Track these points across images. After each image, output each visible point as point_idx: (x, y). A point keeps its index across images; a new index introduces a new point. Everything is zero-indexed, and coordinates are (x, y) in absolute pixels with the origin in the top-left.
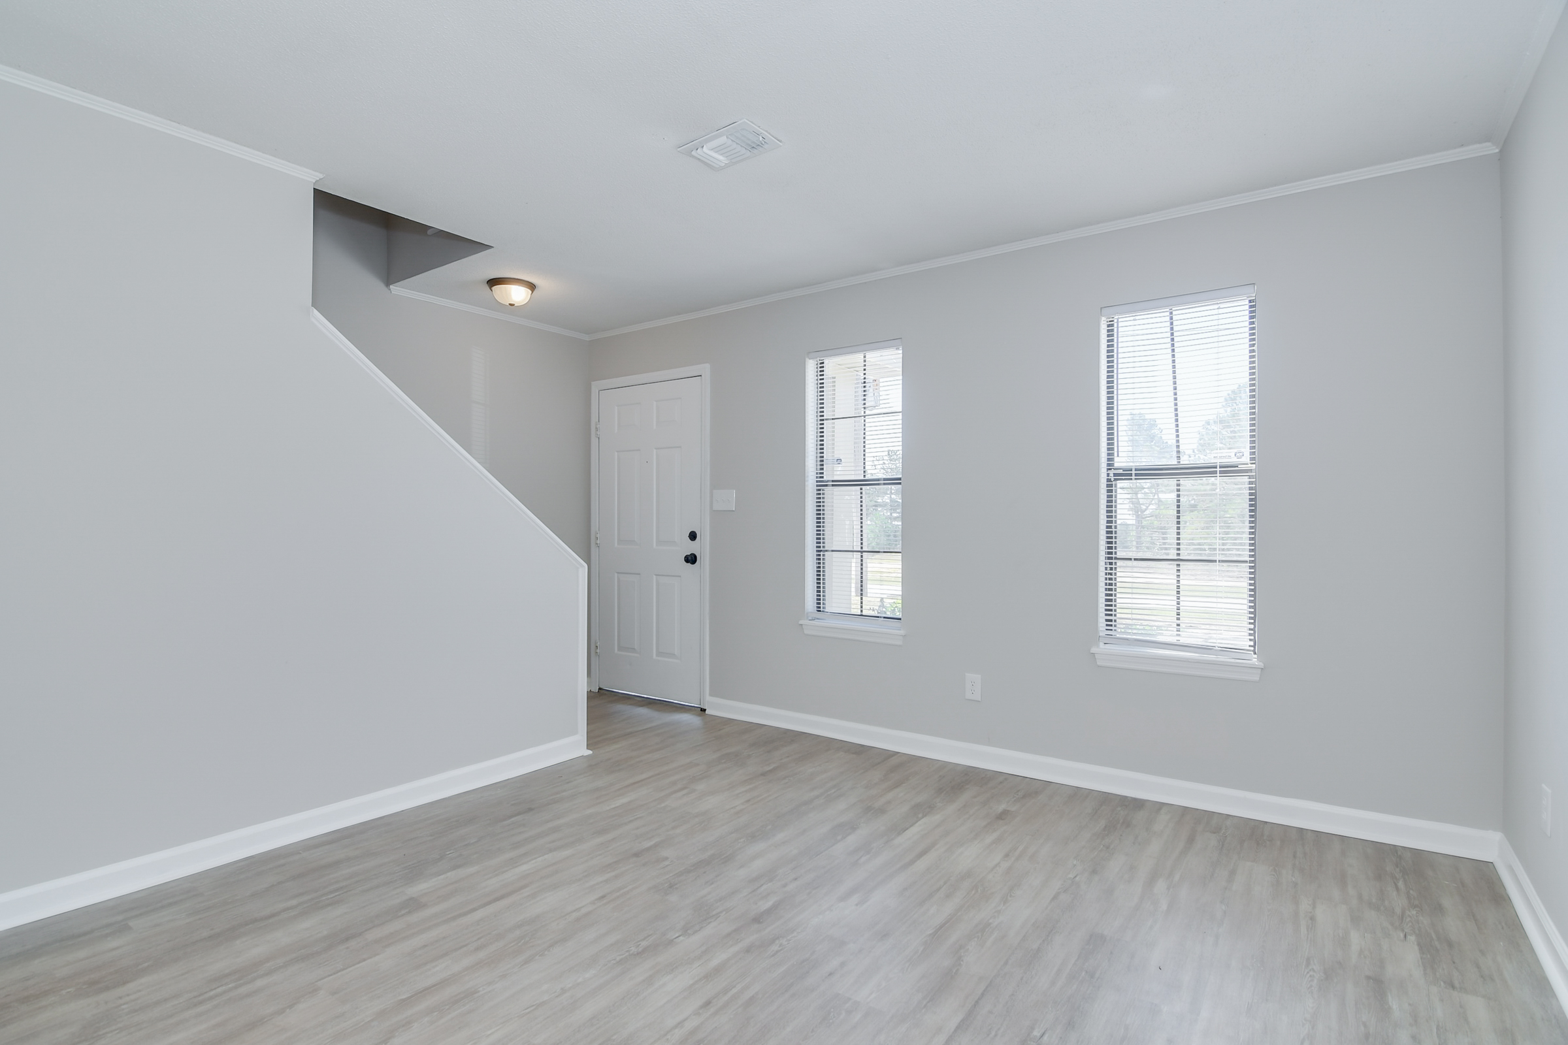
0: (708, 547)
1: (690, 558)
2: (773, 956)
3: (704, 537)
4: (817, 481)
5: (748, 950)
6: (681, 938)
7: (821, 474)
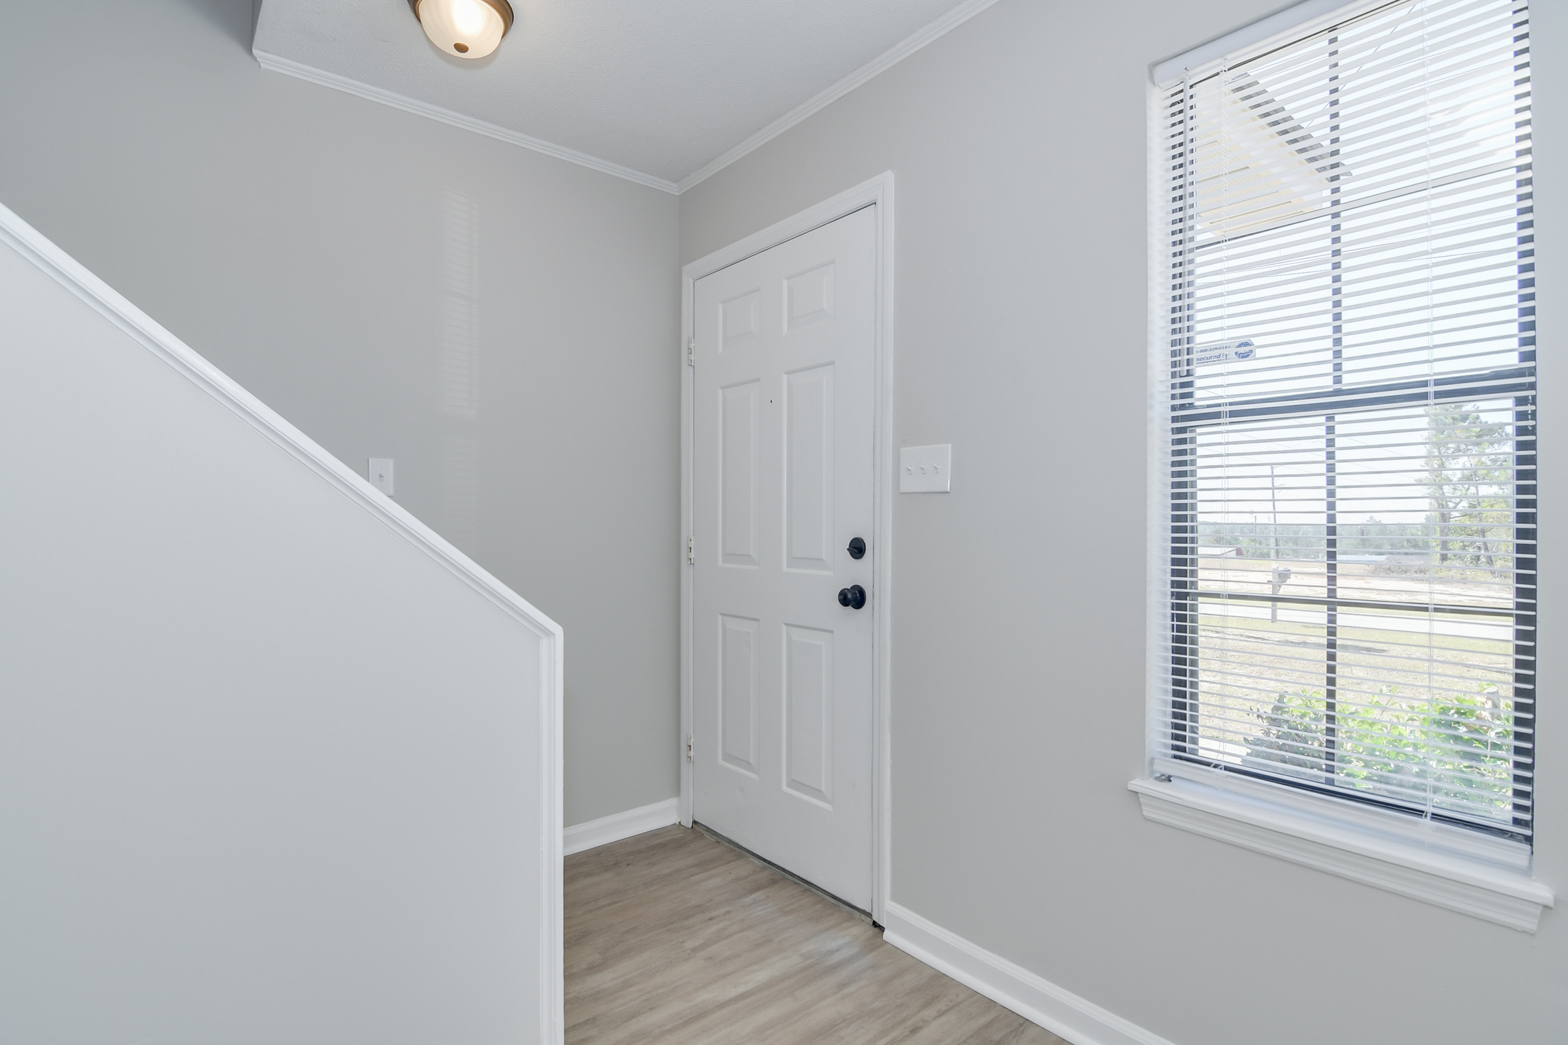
0: (889, 575)
1: (849, 596)
3: (882, 550)
4: (1174, 408)
7: (1183, 387)
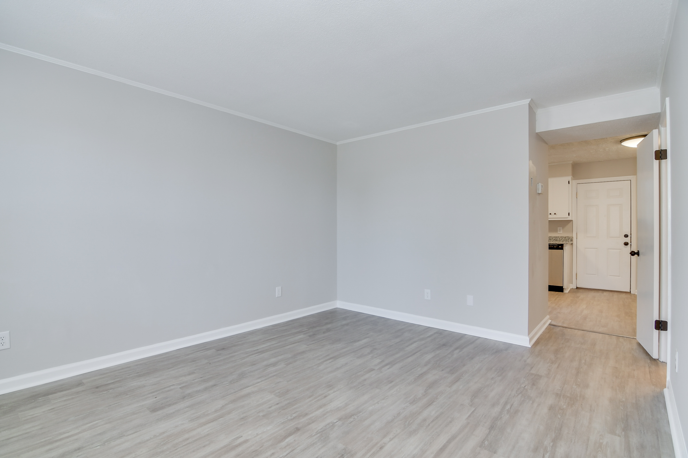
2: (297, 412)
5: (306, 414)
6: (335, 421)
